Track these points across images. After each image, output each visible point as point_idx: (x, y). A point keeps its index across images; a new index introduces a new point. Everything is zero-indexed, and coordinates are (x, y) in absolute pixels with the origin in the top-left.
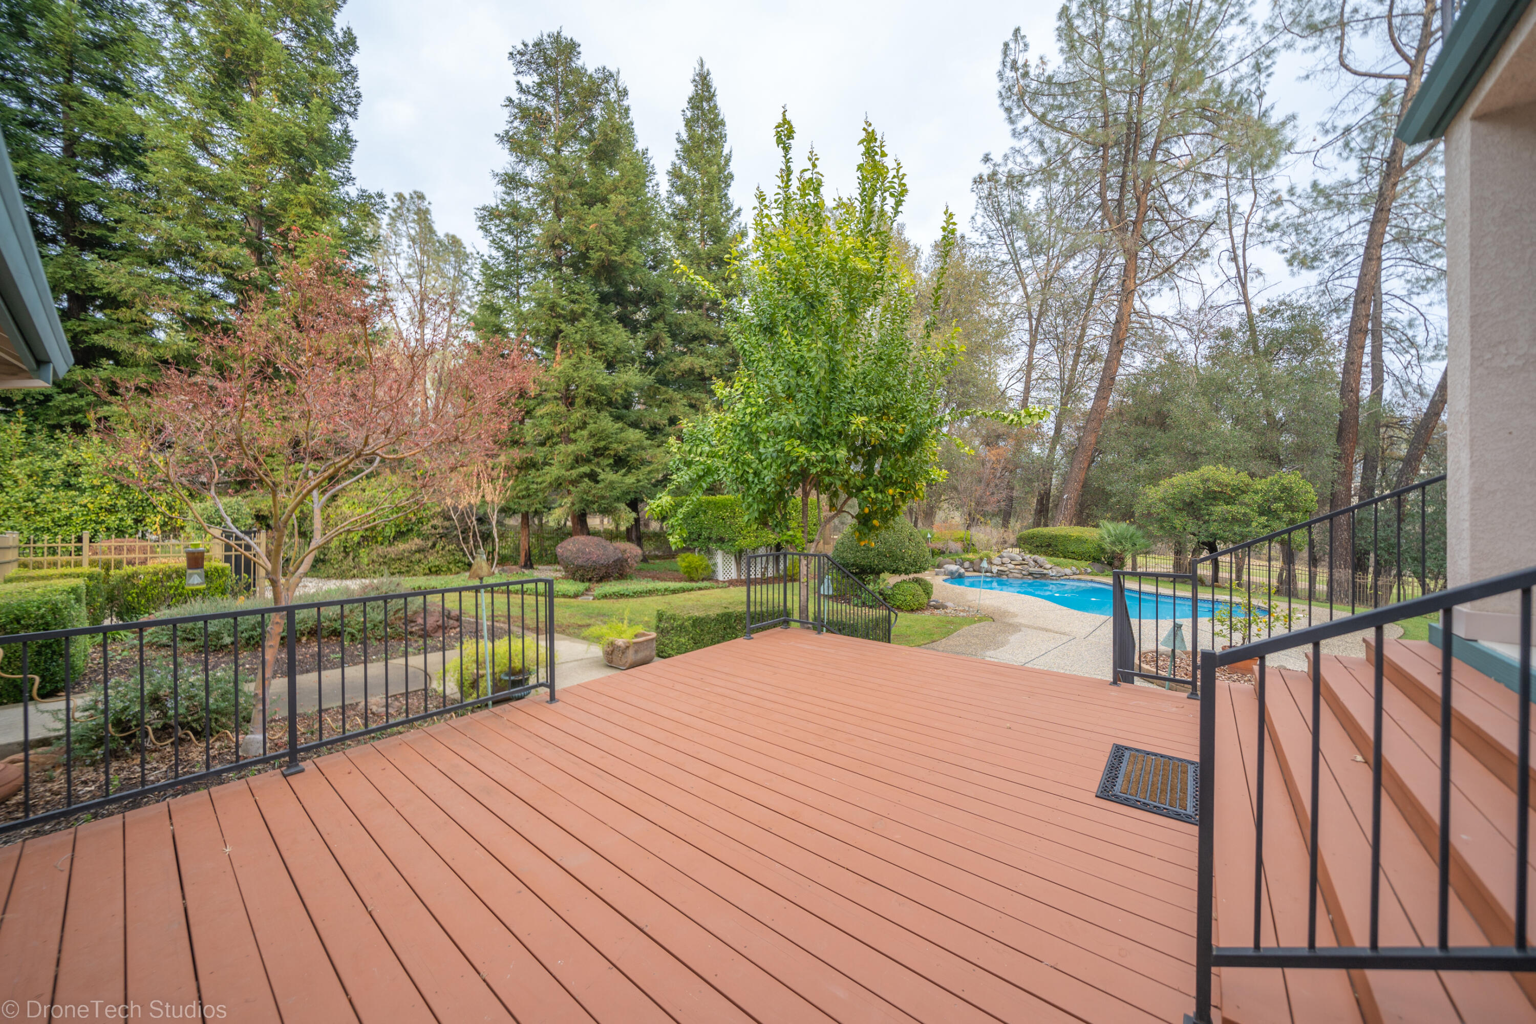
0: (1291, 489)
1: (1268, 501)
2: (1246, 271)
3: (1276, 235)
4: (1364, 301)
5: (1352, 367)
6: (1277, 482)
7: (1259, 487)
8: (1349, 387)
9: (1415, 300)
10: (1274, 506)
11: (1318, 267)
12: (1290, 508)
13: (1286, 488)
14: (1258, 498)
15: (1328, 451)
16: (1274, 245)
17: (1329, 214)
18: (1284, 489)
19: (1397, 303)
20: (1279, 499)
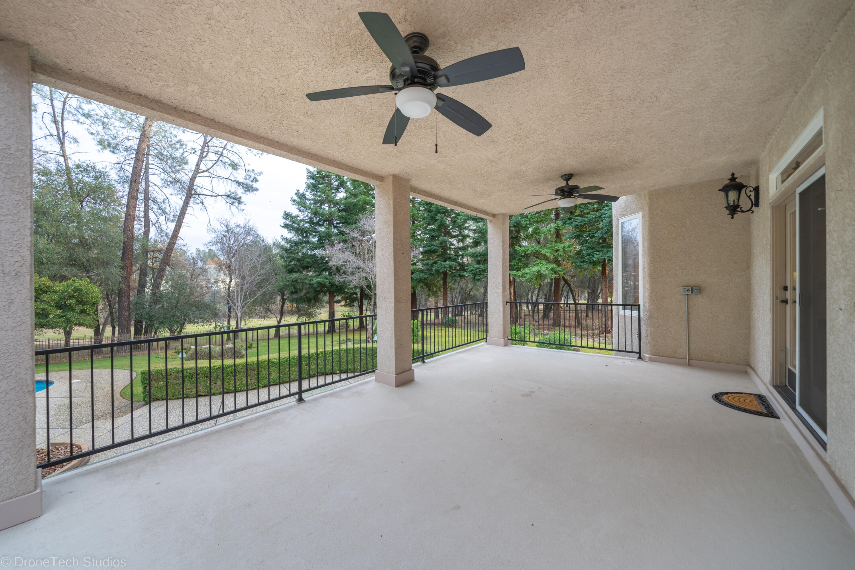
0: (81, 290)
1: (64, 298)
2: (64, 134)
3: (88, 121)
4: (135, 182)
5: (130, 218)
6: (72, 285)
7: (58, 288)
8: (128, 228)
9: (165, 190)
10: (69, 302)
11: (116, 153)
12: (80, 302)
13: (78, 290)
14: (55, 297)
15: (116, 264)
16: (85, 126)
17: (122, 125)
18: (76, 290)
19: (156, 188)
20: (71, 297)
